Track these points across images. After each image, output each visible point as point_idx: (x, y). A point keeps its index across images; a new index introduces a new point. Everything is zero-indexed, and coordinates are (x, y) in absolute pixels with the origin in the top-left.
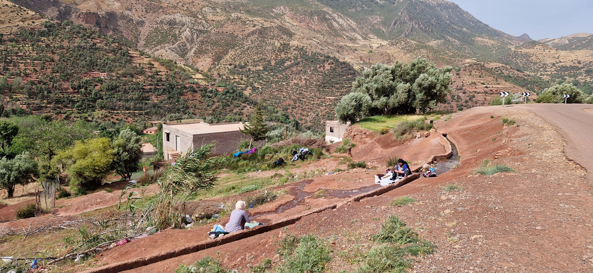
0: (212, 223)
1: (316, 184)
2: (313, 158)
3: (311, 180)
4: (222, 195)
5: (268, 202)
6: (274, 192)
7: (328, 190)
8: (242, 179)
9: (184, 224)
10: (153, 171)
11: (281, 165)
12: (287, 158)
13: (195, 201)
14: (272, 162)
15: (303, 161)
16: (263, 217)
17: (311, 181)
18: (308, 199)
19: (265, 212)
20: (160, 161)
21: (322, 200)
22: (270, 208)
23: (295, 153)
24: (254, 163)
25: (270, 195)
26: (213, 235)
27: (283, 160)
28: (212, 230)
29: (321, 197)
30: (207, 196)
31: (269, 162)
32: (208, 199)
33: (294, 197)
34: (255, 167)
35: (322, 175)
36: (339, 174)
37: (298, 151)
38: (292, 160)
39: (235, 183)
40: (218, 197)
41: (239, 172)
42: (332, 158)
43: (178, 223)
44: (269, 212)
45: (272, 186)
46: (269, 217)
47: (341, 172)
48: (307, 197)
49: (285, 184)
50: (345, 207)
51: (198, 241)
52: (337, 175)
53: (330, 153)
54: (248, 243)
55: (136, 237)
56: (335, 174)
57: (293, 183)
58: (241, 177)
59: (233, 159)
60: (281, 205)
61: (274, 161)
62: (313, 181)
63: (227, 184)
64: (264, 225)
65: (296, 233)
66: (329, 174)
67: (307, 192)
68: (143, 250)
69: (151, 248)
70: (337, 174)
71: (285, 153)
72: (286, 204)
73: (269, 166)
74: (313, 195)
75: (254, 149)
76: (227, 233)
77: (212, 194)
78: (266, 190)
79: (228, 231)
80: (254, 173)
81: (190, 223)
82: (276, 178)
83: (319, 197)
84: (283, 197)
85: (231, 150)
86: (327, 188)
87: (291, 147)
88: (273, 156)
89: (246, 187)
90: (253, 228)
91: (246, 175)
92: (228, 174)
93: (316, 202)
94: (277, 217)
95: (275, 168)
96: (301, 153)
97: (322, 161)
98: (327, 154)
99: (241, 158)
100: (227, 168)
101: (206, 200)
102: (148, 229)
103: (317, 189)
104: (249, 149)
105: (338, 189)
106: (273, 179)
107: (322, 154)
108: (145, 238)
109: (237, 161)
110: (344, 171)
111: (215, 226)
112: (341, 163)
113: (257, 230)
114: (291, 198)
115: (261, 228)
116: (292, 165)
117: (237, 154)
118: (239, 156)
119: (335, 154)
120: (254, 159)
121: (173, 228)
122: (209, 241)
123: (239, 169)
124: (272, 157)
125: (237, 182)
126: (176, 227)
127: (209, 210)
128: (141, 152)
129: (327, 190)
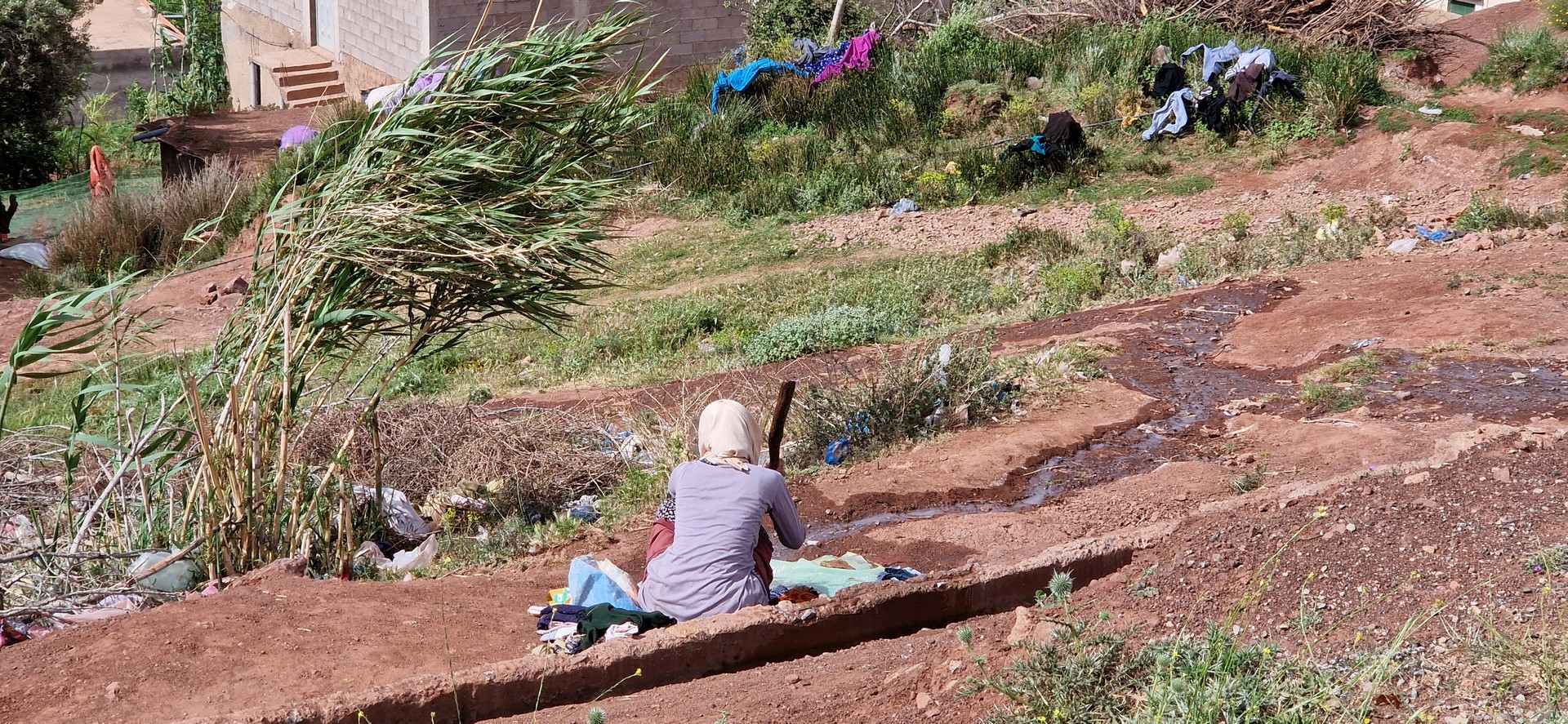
0: (559, 548)
1: (1314, 316)
2: (1307, 121)
3: (1277, 286)
4: (633, 373)
5: (953, 426)
6: (1004, 364)
7: (1401, 355)
8: (771, 260)
9: (369, 547)
10: (156, 181)
11: (1060, 169)
12: (1105, 117)
13: (443, 399)
14: (995, 141)
15: (1232, 143)
16: (917, 529)
17: (1281, 291)
18: (1246, 415)
19: (930, 499)
20: (198, 112)
21: (1352, 425)
22: (967, 470)
23: (1172, 78)
24: (866, 149)
25: (971, 377)
26: (565, 631)
27: (1075, 129)
28: (560, 597)
29: (1341, 407)
30: (528, 374)
31: (972, 141)
32: (534, 392)
33: (1147, 399)
34: (868, 174)
35: (1366, 251)
36: (1498, 243)
37: (1190, 68)
38: (1146, 134)
39: (722, 290)
40: (601, 381)
41: (753, 210)
42: (1451, 127)
43: (334, 538)
44: (961, 498)
45: (991, 318)
46: (957, 528)
47: (1515, 232)
48: (1237, 403)
49: (1085, 307)
50: (1497, 462)
51: (469, 660)
52: (1482, 255)
53: (1437, 86)
54: (804, 691)
55: (63, 616)
56: (1470, 241)
57: (1147, 302)
58: (764, 245)
59: (707, 117)
60: (1047, 454)
61: (1011, 137)
62: (1297, 290)
63: (662, 294)
64: (919, 580)
65: (1130, 619)
66: (1425, 243)
67: (1243, 368)
68: (111, 696)
69: (165, 688)
70: (1485, 242)
71: (1092, 78)
72: (1086, 446)
73: (969, 170)
74: (1283, 390)
75: (861, 44)
76: (663, 621)
77: (558, 362)
78: (948, 339)
79: (668, 611)
80: (862, 223)
81: (409, 546)
82: (1022, 262)
83: (1327, 403)
84: (1063, 400)
85: (696, 47)
86: (1391, 344)
87: (1142, 34)
88: (1007, 98)
89: (803, 322)
90: (842, 597)
91: (801, 233)
92: (673, 223)
93: (1303, 440)
94: (1017, 530)
95: (1017, 184)
96: (1213, 79)
97: (1374, 147)
98: (1416, 93)
99: (767, 104)
100: (663, 178)
101: (521, 402)
102: (140, 565)
103: (1324, 346)
104: (829, 40)
105: (1481, 352)
106: (1000, 268)
107: (1373, 91)
108: (119, 618)
109: (743, 129)
110: (1539, 223)
111: (578, 568)
112: (1517, 166)
113: (865, 614)
114: (1124, 403)
115: (896, 600)
116: (1142, 168)
117: (742, 76)
118: (756, 89)
119: (1476, 96)
120: (867, 119)
121: (300, 569)
122: (539, 665)
123: (749, 188)
124: (997, 106)
125: (737, 278)
126: (317, 565)
127: (536, 464)
128: (75, 50)
129: (1391, 360)
